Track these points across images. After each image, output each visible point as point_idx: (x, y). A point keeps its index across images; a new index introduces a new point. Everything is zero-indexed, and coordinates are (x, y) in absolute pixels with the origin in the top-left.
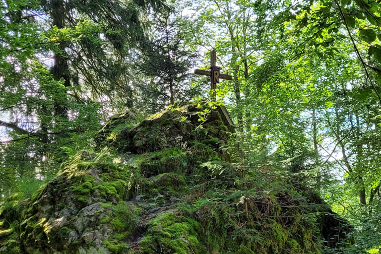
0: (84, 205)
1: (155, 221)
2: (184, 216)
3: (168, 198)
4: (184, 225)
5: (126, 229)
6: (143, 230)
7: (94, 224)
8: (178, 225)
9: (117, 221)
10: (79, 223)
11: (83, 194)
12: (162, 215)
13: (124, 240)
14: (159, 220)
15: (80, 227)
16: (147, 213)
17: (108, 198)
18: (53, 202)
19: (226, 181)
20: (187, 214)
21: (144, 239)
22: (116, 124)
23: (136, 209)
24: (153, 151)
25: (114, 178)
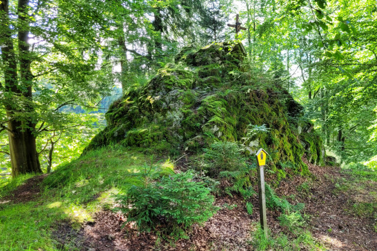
0: (170, 90)
1: (205, 100)
2: (220, 98)
3: (212, 89)
4: (220, 102)
5: (191, 103)
6: (199, 104)
7: (175, 99)
8: (216, 102)
9: (186, 99)
10: (167, 99)
11: (169, 85)
12: (209, 97)
13: (189, 108)
14: (207, 99)
15: (168, 101)
16: (201, 95)
17: (182, 87)
18: (154, 88)
19: (241, 81)
20: (221, 97)
21: (200, 108)
22: (186, 51)
23: (196, 93)
24: (204, 65)
25: (185, 78)
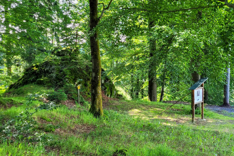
11: (52, 64)
15: (51, 70)
